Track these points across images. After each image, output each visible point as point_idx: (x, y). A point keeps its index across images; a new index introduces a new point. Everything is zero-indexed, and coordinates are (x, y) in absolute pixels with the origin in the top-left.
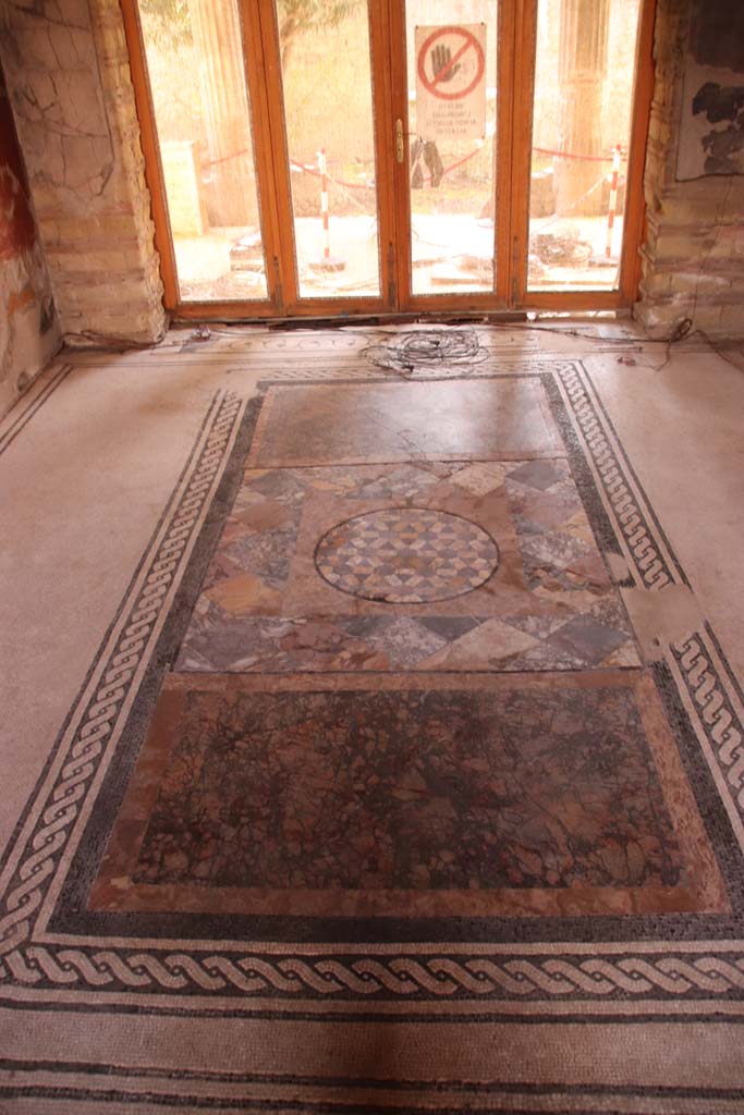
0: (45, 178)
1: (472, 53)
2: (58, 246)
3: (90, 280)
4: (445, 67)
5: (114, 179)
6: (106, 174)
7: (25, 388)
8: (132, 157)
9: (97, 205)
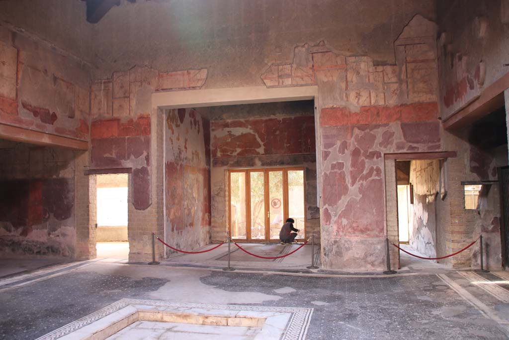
0: (214, 216)
1: (279, 202)
2: (214, 227)
3: (218, 232)
4: (275, 204)
5: (224, 218)
6: (223, 216)
7: (207, 244)
8: (227, 214)
9: (221, 221)
